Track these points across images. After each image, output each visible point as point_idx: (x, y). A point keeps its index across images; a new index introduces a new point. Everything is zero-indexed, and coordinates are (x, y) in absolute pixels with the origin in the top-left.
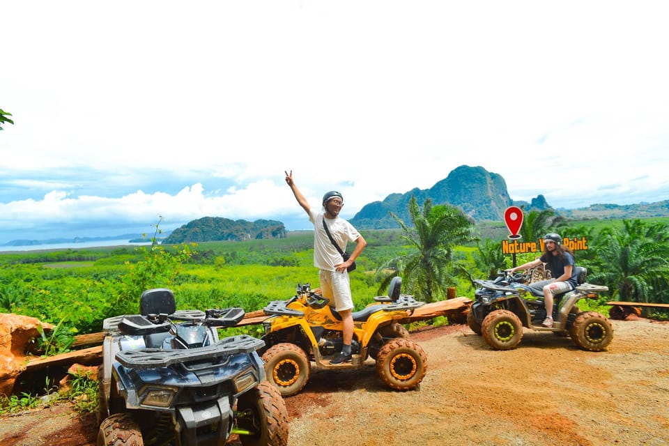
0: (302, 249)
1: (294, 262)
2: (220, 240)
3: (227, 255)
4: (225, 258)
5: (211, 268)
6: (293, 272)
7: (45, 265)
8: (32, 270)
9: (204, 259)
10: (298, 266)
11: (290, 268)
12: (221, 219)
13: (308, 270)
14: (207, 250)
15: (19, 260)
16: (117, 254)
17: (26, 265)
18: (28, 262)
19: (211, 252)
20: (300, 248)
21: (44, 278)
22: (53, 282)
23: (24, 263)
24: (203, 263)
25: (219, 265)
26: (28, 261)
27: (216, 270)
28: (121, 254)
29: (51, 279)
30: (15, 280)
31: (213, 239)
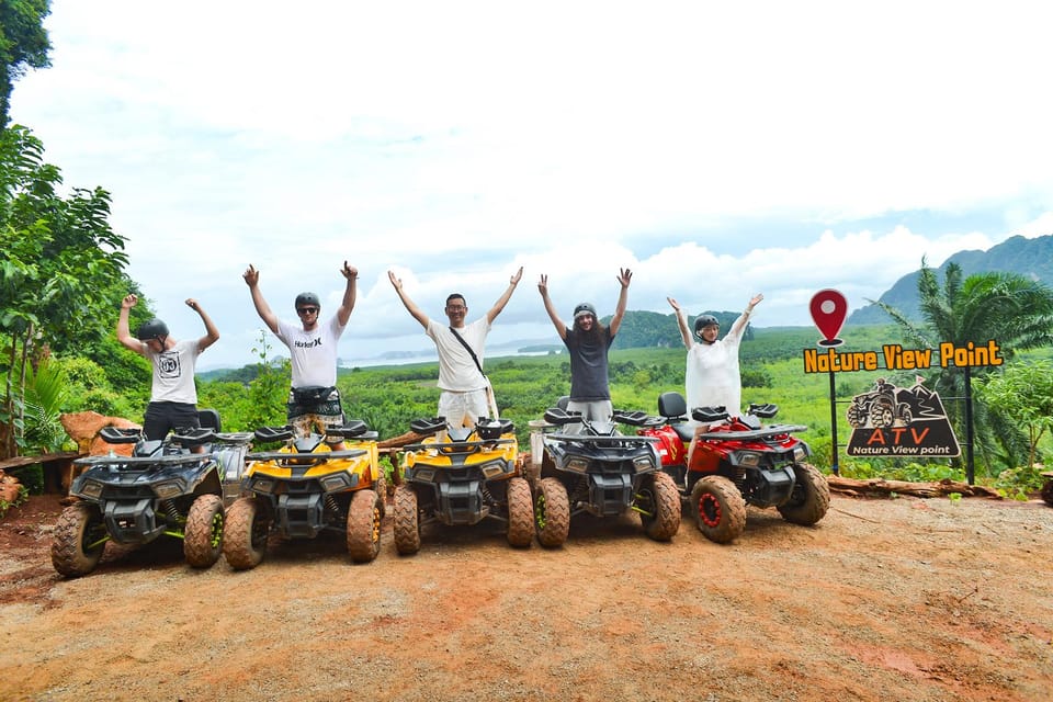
0: (779, 358)
1: (762, 379)
2: (645, 346)
3: (655, 368)
4: (651, 375)
5: (630, 389)
6: (760, 396)
7: (419, 384)
8: (403, 389)
9: (619, 375)
10: (770, 386)
11: (756, 389)
12: (646, 313)
13: (786, 394)
14: (625, 362)
15: (391, 377)
16: (502, 369)
17: (399, 383)
18: (401, 380)
19: (630, 364)
20: (775, 356)
21: (417, 400)
22: (426, 405)
23: (397, 381)
24: (618, 381)
25: (641, 385)
26: (399, 378)
27: (636, 392)
28: (507, 368)
29: (424, 402)
30: (386, 402)
31: (635, 346)
